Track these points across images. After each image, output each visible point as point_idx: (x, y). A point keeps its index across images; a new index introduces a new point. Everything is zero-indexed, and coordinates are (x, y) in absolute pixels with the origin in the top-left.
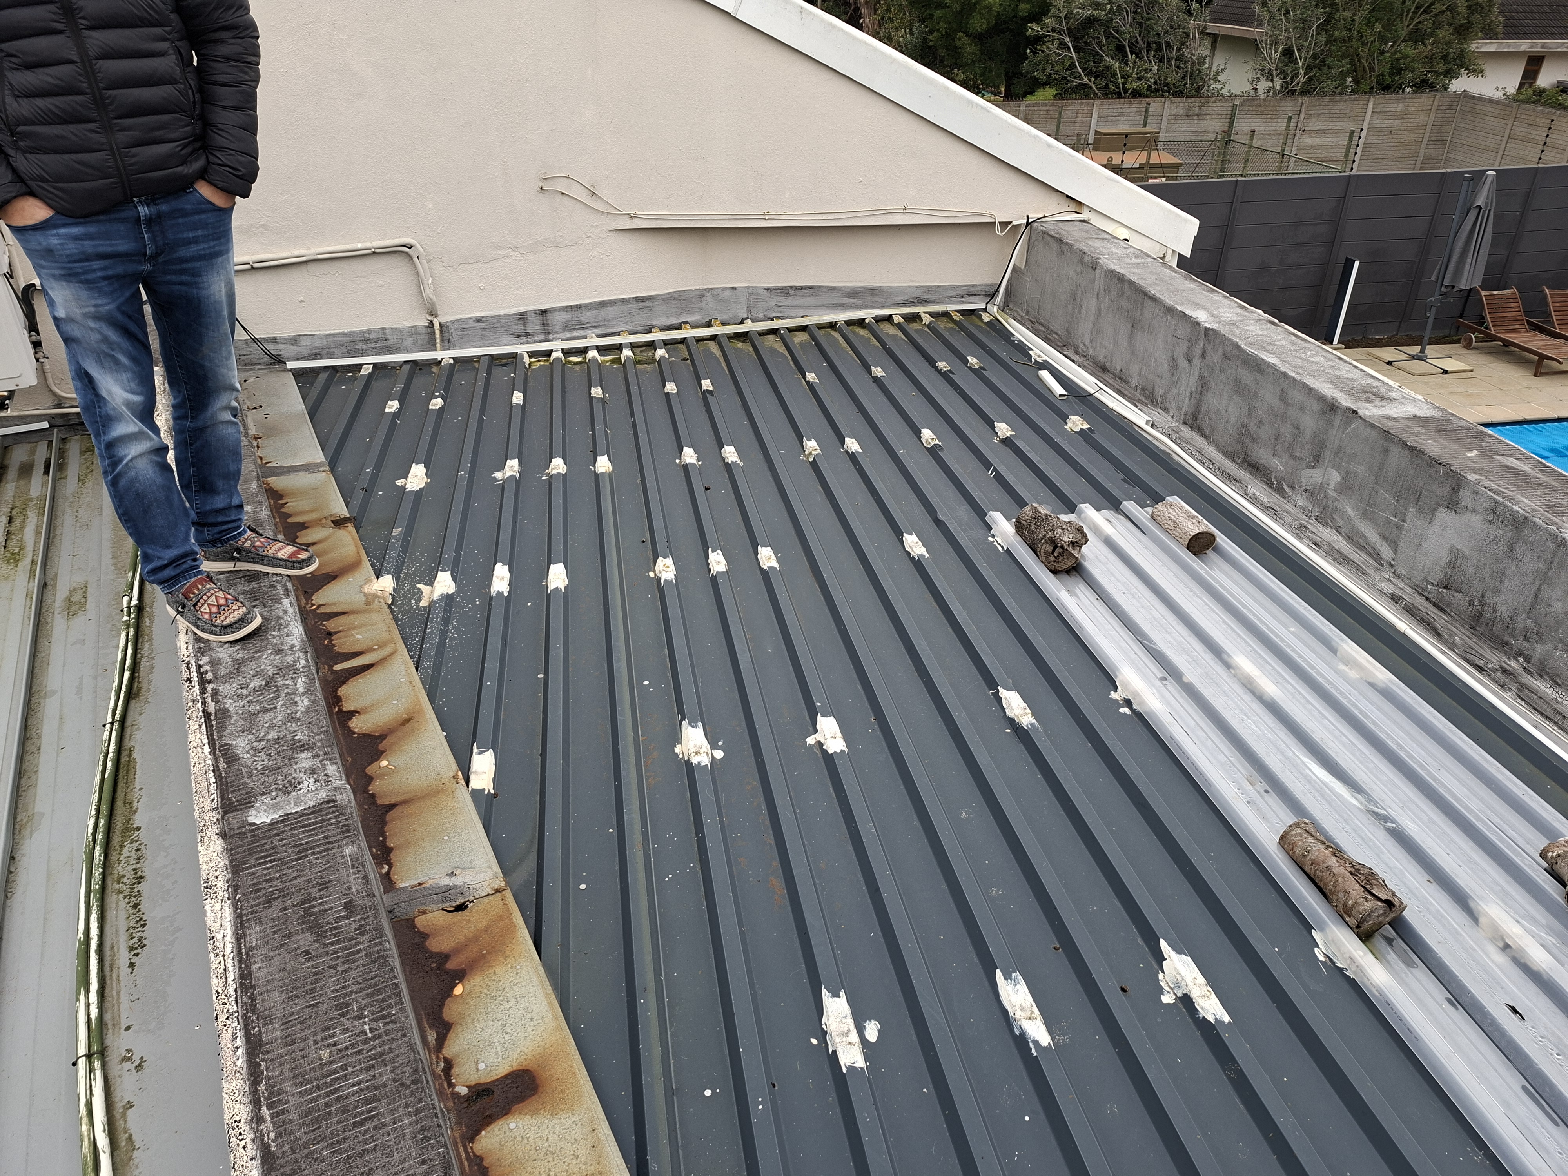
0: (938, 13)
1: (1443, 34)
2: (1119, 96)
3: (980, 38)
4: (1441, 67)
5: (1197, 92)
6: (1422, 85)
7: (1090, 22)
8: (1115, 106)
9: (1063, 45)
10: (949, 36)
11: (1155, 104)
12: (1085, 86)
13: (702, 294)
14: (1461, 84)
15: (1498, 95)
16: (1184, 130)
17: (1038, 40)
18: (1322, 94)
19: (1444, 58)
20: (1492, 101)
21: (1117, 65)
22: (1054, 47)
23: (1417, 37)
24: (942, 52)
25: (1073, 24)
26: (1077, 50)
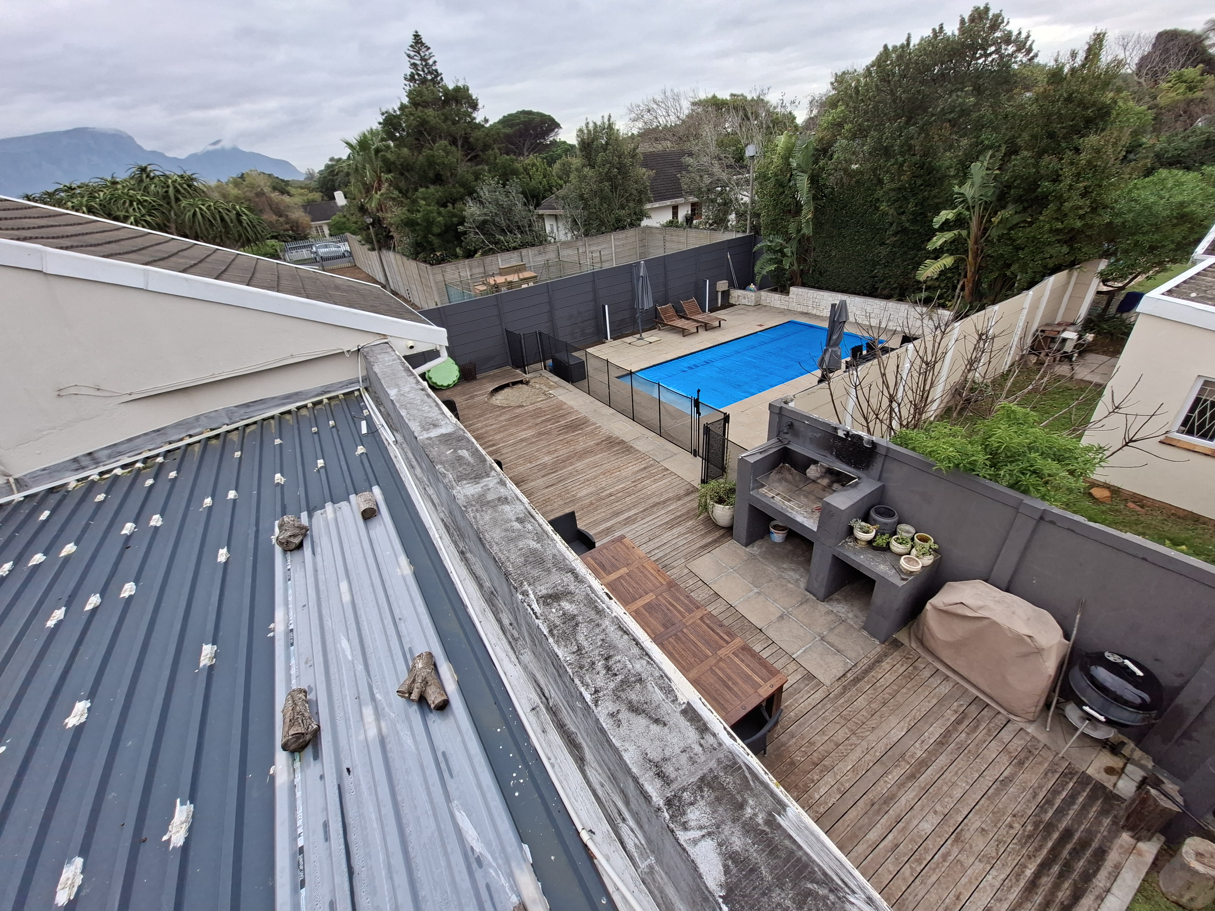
0: (418, 228)
1: (631, 204)
2: (508, 250)
3: (439, 235)
4: (634, 217)
5: (541, 244)
6: (632, 225)
7: (485, 222)
8: (507, 255)
9: (476, 233)
10: (425, 237)
11: (524, 251)
12: (492, 249)
13: (197, 418)
14: (645, 223)
15: (658, 225)
16: (540, 260)
17: (465, 233)
18: (592, 235)
19: (635, 214)
20: (656, 228)
21: (502, 238)
22: (472, 235)
23: (622, 207)
24: (425, 244)
25: (478, 224)
26: (484, 234)
